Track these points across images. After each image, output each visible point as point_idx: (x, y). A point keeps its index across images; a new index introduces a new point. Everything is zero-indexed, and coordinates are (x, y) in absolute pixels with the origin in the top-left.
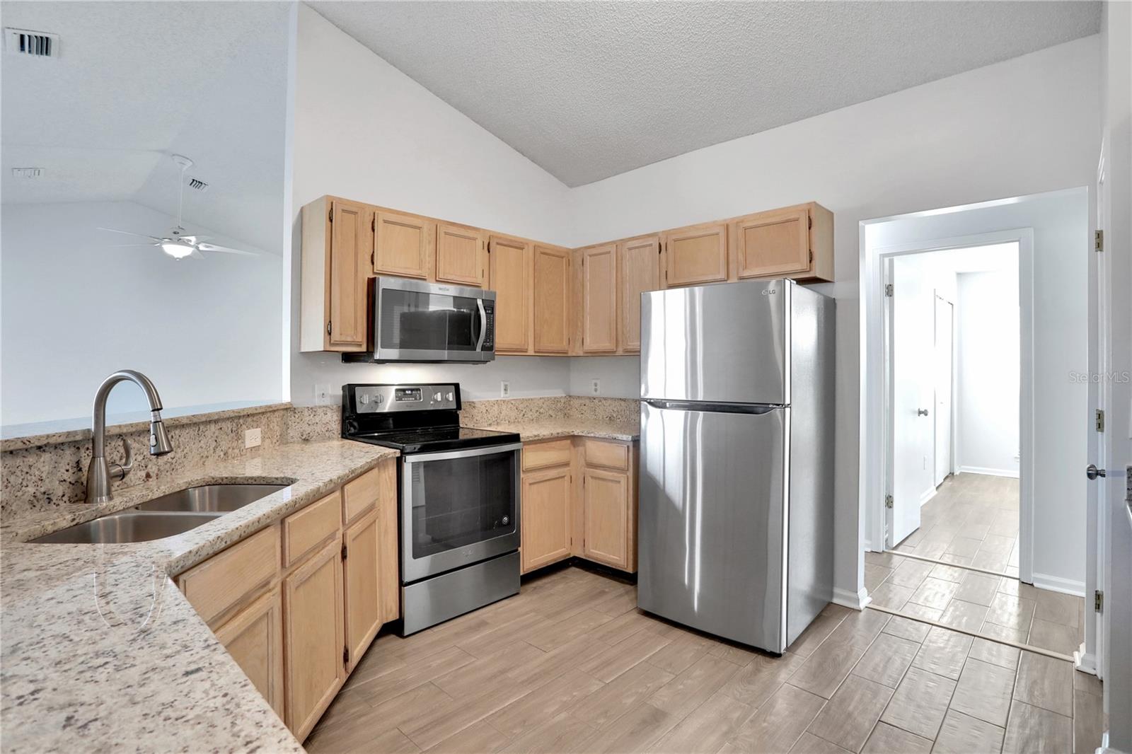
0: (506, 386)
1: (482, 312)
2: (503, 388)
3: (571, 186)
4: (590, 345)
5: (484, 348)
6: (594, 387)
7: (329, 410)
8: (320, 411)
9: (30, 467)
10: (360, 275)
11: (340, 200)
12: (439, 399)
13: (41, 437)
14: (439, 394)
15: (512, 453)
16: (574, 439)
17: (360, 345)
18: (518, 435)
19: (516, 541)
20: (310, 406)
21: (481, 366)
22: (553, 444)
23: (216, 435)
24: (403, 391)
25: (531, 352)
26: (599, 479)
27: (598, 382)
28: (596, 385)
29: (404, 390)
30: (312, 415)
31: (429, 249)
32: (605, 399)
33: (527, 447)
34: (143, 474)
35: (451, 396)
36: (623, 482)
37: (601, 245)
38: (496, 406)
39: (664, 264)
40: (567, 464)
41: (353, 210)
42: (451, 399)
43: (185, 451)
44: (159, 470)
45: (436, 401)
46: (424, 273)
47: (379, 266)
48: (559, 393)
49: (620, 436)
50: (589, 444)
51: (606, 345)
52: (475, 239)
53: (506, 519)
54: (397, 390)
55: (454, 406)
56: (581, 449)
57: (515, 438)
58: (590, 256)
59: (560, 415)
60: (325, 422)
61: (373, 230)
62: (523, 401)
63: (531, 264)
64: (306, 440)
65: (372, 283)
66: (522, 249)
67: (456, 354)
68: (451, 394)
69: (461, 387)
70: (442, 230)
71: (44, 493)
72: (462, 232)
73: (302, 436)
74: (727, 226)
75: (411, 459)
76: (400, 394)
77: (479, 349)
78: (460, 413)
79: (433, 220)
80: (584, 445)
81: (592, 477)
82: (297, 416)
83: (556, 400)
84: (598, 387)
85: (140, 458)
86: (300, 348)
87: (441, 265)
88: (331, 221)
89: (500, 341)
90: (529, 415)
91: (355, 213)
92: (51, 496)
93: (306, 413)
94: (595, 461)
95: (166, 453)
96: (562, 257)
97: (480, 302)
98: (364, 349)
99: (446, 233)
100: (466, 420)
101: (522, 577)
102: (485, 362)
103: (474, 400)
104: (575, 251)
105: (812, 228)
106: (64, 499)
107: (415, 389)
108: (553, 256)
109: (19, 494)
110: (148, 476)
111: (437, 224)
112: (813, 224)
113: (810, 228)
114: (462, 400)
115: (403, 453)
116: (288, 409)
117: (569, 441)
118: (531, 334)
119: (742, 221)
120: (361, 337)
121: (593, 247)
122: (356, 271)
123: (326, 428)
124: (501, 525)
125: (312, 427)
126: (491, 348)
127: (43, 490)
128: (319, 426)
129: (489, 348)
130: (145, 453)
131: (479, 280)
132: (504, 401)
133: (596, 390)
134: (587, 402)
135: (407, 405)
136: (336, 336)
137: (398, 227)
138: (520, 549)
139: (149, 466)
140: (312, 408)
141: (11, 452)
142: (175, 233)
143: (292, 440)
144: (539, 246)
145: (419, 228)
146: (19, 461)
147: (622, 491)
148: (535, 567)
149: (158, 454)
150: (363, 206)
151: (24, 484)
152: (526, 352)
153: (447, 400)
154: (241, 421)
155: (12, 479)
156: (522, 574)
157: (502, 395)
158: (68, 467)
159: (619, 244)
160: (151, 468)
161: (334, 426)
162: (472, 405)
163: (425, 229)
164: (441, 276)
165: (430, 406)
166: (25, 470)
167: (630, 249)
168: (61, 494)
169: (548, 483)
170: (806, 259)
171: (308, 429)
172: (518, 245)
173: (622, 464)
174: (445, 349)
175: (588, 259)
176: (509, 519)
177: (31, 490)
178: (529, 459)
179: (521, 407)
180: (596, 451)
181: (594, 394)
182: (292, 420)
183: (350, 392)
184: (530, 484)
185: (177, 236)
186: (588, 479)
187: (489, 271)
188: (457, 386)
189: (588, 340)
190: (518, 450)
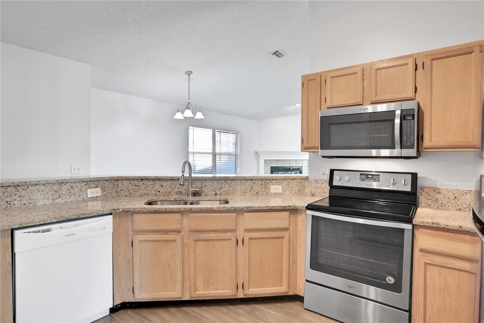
7: (324, 182)
8: (320, 182)
9: (176, 184)
13: (177, 177)
20: (315, 179)
23: (251, 185)
24: (366, 175)
30: (316, 184)
34: (214, 193)
43: (234, 189)
44: (221, 193)
45: (390, 184)
54: (361, 175)
60: (322, 188)
64: (313, 195)
71: (180, 192)
73: (311, 192)
76: (364, 177)
82: (309, 183)
85: (213, 188)
92: (182, 193)
93: (313, 182)
106: (186, 194)
107: (375, 175)
109: (173, 190)
110: (216, 194)
123: (323, 191)
125: (316, 189)
127: (179, 191)
128: (319, 189)
130: (215, 187)
139: (217, 191)
140: (316, 180)
141: (171, 180)
143: (307, 194)
146: (173, 182)
151: (175, 188)
154: (268, 181)
155: (172, 186)
158: (187, 186)
160: (218, 192)
161: (327, 190)
166: (175, 185)
168: (185, 193)
171: (314, 190)
177: (176, 190)
182: (306, 184)
183: (331, 173)
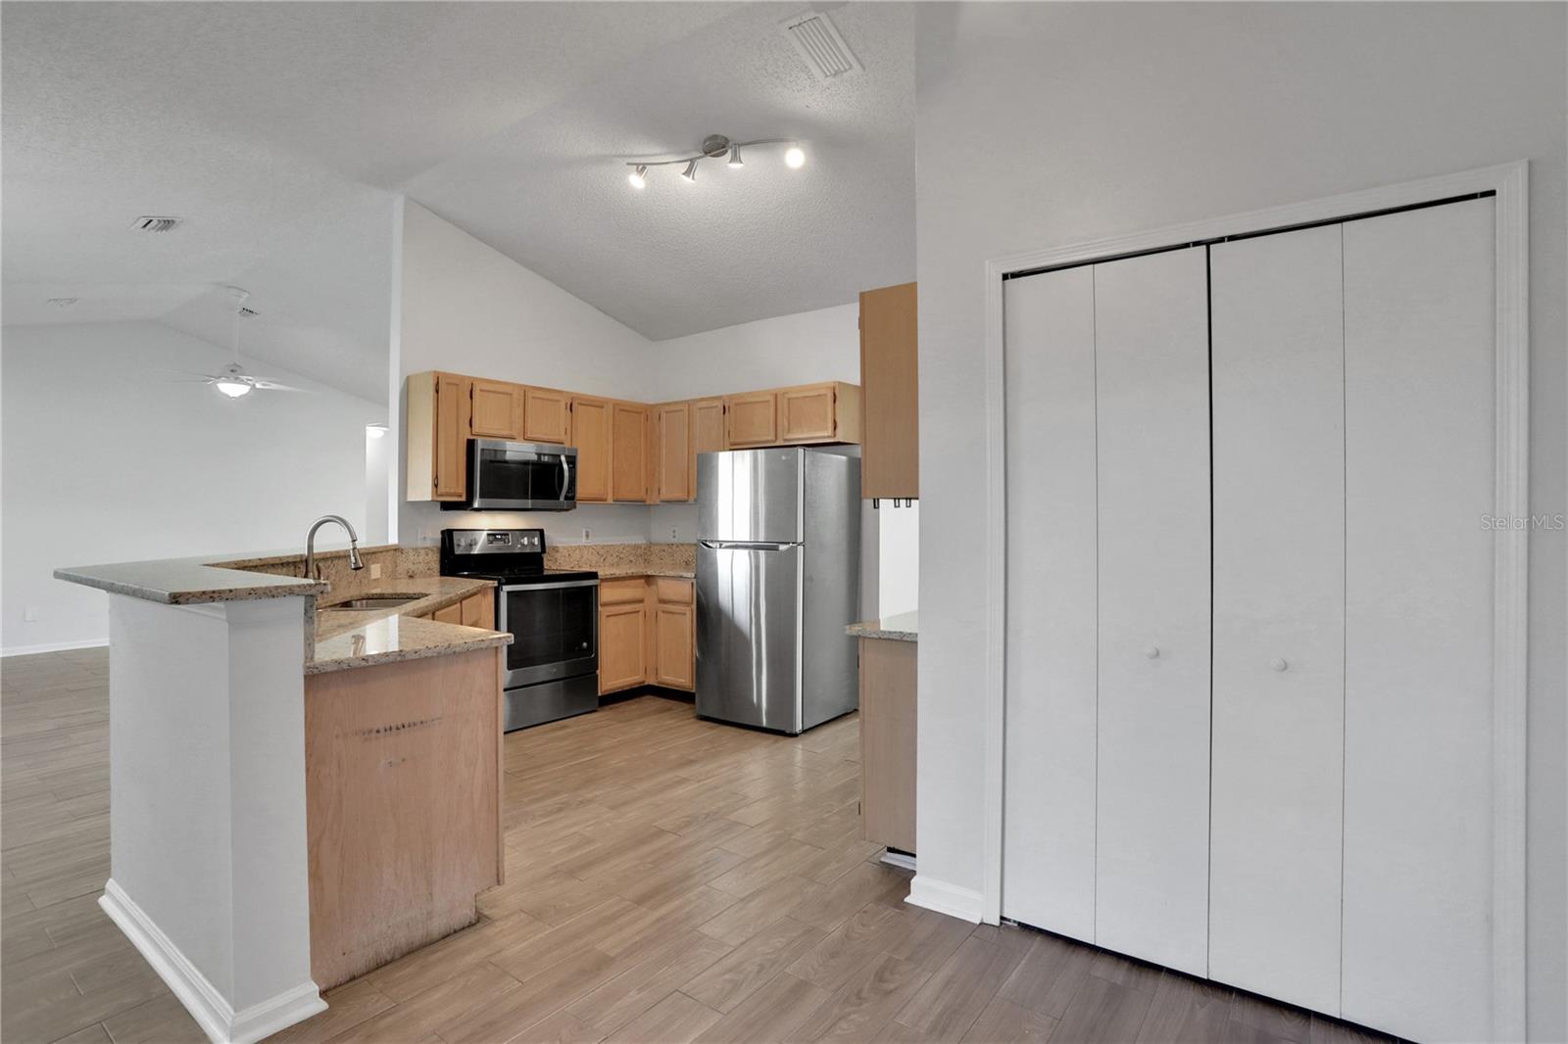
0: (587, 533)
1: (565, 466)
2: (584, 534)
3: (653, 340)
4: (665, 494)
5: (566, 498)
6: (672, 534)
7: (430, 552)
8: (421, 552)
10: (460, 436)
11: (446, 375)
12: (526, 543)
14: (526, 539)
15: (589, 588)
16: (648, 579)
17: (461, 496)
18: (596, 573)
19: (594, 664)
20: (415, 548)
21: (564, 513)
22: (627, 582)
24: (493, 536)
25: (610, 501)
26: (669, 612)
27: (676, 529)
28: (674, 532)
29: (495, 535)
30: (416, 555)
31: (519, 411)
32: (682, 545)
33: (603, 584)
35: (536, 541)
36: (689, 615)
37: (676, 403)
38: (577, 552)
39: (727, 424)
40: (641, 601)
41: (456, 381)
42: (536, 543)
45: (523, 545)
46: (514, 434)
47: (476, 429)
48: (640, 540)
49: (685, 575)
50: (660, 582)
51: (679, 495)
52: (558, 401)
53: (585, 644)
54: (488, 535)
55: (539, 550)
56: (654, 587)
57: (593, 575)
58: (666, 412)
59: (641, 560)
60: (426, 561)
61: (471, 397)
62: (603, 547)
63: (611, 422)
64: (411, 577)
65: (471, 445)
66: (602, 407)
67: (540, 503)
68: (536, 539)
69: (545, 533)
70: (530, 395)
72: (548, 395)
73: (408, 572)
74: (776, 395)
75: (506, 588)
76: (491, 538)
77: (562, 499)
78: (545, 556)
79: (521, 386)
80: (657, 585)
81: (663, 612)
82: (404, 556)
83: (636, 547)
84: (676, 534)
86: (406, 498)
87: (529, 425)
88: (437, 392)
89: (581, 490)
90: (609, 560)
91: (457, 385)
93: (411, 554)
94: (665, 597)
95: (360, 568)
96: (640, 413)
97: (563, 458)
98: (463, 499)
99: (533, 398)
100: (550, 563)
101: (600, 697)
102: (567, 510)
103: (558, 545)
104: (653, 406)
105: (837, 403)
107: (505, 533)
108: (634, 412)
111: (525, 390)
112: (838, 399)
113: (835, 402)
114: (546, 544)
115: (501, 584)
116: (396, 549)
117: (643, 581)
118: (610, 484)
119: (787, 393)
120: (462, 489)
121: (669, 404)
122: (458, 433)
123: (427, 567)
124: (581, 649)
125: (416, 566)
126: (573, 498)
128: (421, 564)
129: (571, 497)
131: (562, 437)
132: (585, 546)
133: (674, 537)
134: (666, 548)
135: (495, 548)
136: (442, 489)
137: (491, 395)
138: (598, 672)
142: (232, 371)
143: (400, 577)
144: (618, 404)
145: (511, 394)
147: (687, 621)
148: (611, 690)
149: (356, 569)
150: (463, 378)
152: (605, 500)
153: (533, 544)
156: (600, 694)
157: (583, 541)
159: (690, 403)
161: (434, 565)
162: (555, 549)
163: (515, 395)
164: (529, 435)
165: (518, 550)
167: (700, 409)
169: (623, 616)
170: (830, 425)
171: (413, 567)
172: (597, 404)
173: (688, 599)
174: (527, 498)
175: (664, 415)
176: (588, 646)
178: (606, 594)
179: (601, 552)
180: (668, 589)
181: (673, 540)
182: (400, 559)
183: (448, 535)
184: (608, 616)
185: (234, 373)
186: (660, 614)
187: (571, 430)
188: (541, 532)
189: (663, 490)
190: (596, 586)
